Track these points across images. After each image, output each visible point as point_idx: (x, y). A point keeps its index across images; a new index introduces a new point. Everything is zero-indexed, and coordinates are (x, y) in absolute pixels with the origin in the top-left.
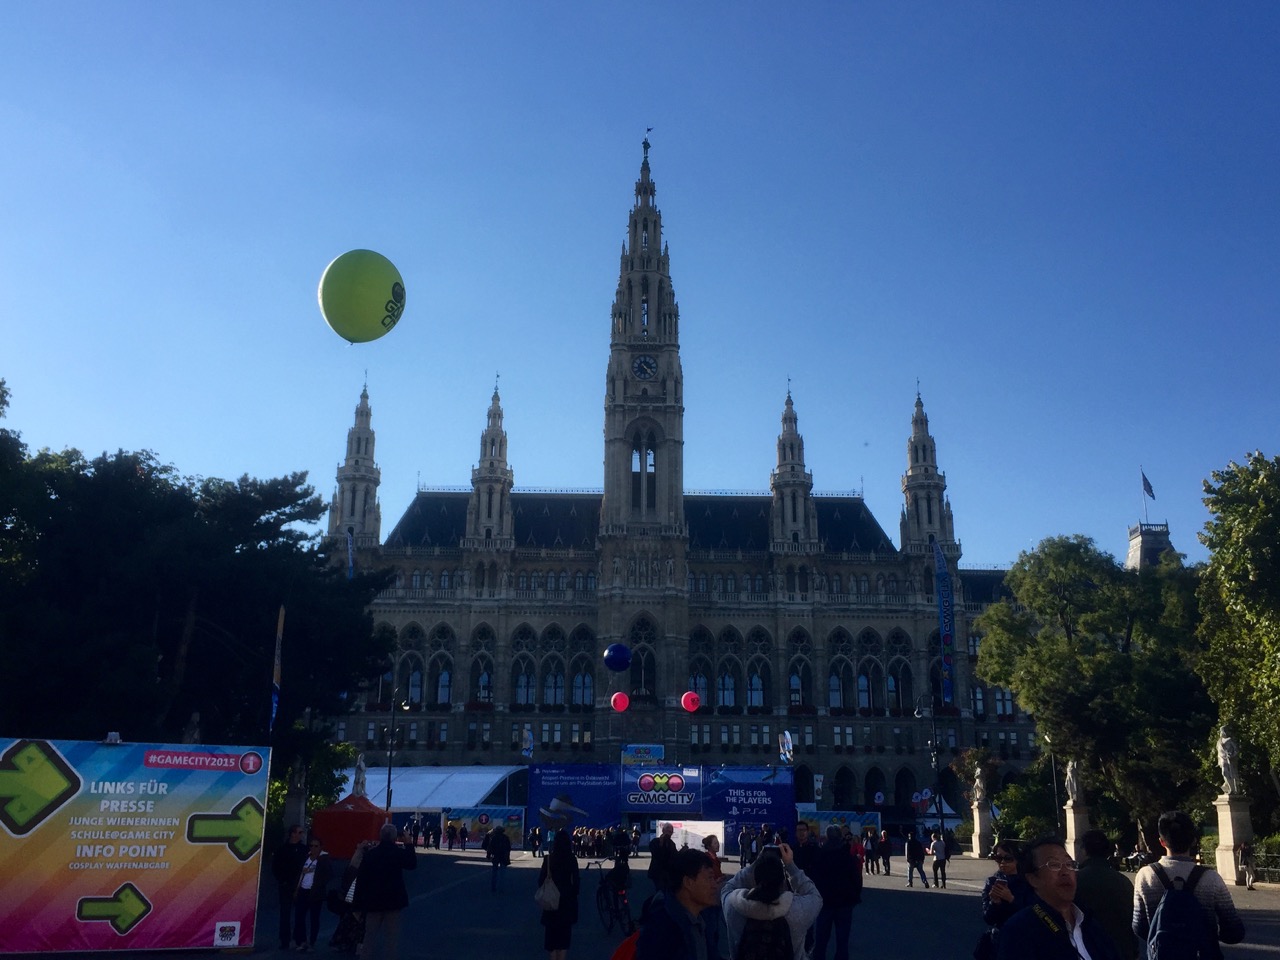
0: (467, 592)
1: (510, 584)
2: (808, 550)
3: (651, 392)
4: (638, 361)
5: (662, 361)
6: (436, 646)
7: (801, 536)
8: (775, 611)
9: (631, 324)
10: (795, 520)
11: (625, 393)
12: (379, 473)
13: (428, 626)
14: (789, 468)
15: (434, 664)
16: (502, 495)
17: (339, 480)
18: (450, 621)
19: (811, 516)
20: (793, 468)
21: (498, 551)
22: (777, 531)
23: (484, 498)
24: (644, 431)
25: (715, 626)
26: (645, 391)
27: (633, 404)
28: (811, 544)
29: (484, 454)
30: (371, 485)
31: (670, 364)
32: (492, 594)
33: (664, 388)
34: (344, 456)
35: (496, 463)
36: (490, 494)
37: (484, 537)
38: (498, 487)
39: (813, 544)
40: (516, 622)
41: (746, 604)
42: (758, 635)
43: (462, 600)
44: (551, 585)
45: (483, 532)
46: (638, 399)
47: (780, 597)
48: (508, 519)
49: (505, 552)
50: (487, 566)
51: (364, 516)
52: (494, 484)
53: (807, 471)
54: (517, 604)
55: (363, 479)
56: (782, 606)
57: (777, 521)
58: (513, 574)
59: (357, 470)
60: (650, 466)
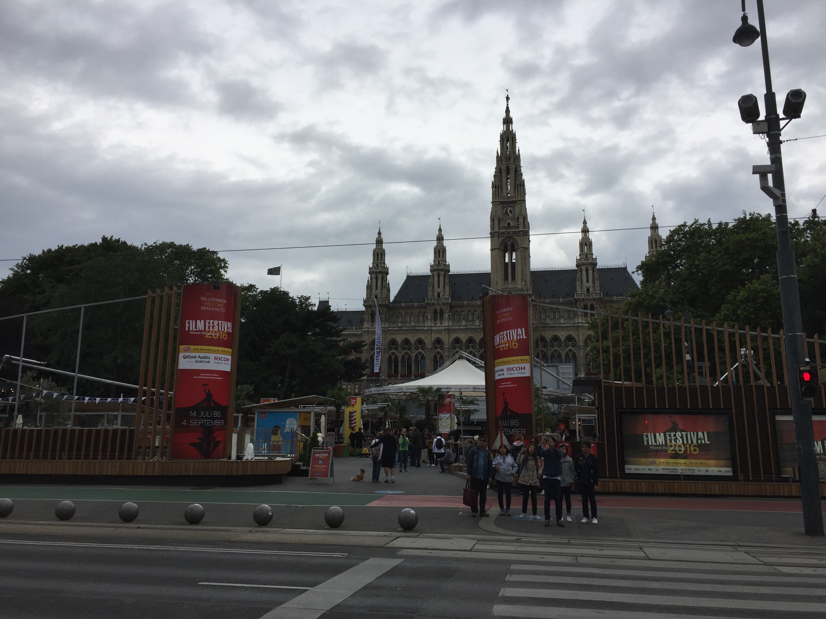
0: (429, 323)
1: (449, 318)
2: (594, 297)
3: (512, 224)
4: (505, 209)
5: (517, 208)
6: (417, 348)
7: (591, 290)
8: (578, 327)
9: (502, 191)
10: (588, 281)
11: (499, 226)
12: (388, 269)
13: (413, 339)
14: (584, 256)
15: (416, 356)
16: (445, 276)
17: (370, 273)
18: (422, 337)
19: (596, 280)
20: (586, 256)
21: (443, 303)
22: (578, 288)
23: (436, 278)
24: (509, 243)
25: (548, 335)
26: (509, 224)
27: (504, 231)
28: (596, 293)
29: (435, 257)
30: (385, 275)
31: (521, 210)
32: (441, 323)
33: (518, 222)
34: (372, 262)
35: (441, 262)
36: (439, 277)
37: (437, 297)
38: (442, 273)
39: (596, 292)
40: (453, 336)
41: (564, 324)
42: (570, 338)
43: (428, 327)
44: (470, 317)
45: (436, 294)
46: (506, 228)
47: (580, 320)
48: (447, 288)
49: (446, 304)
50: (438, 311)
51: (382, 290)
52: (440, 272)
53: (594, 257)
54: (453, 328)
55: (380, 272)
56: (582, 325)
57: (578, 283)
58: (451, 314)
59: (378, 269)
60: (514, 259)
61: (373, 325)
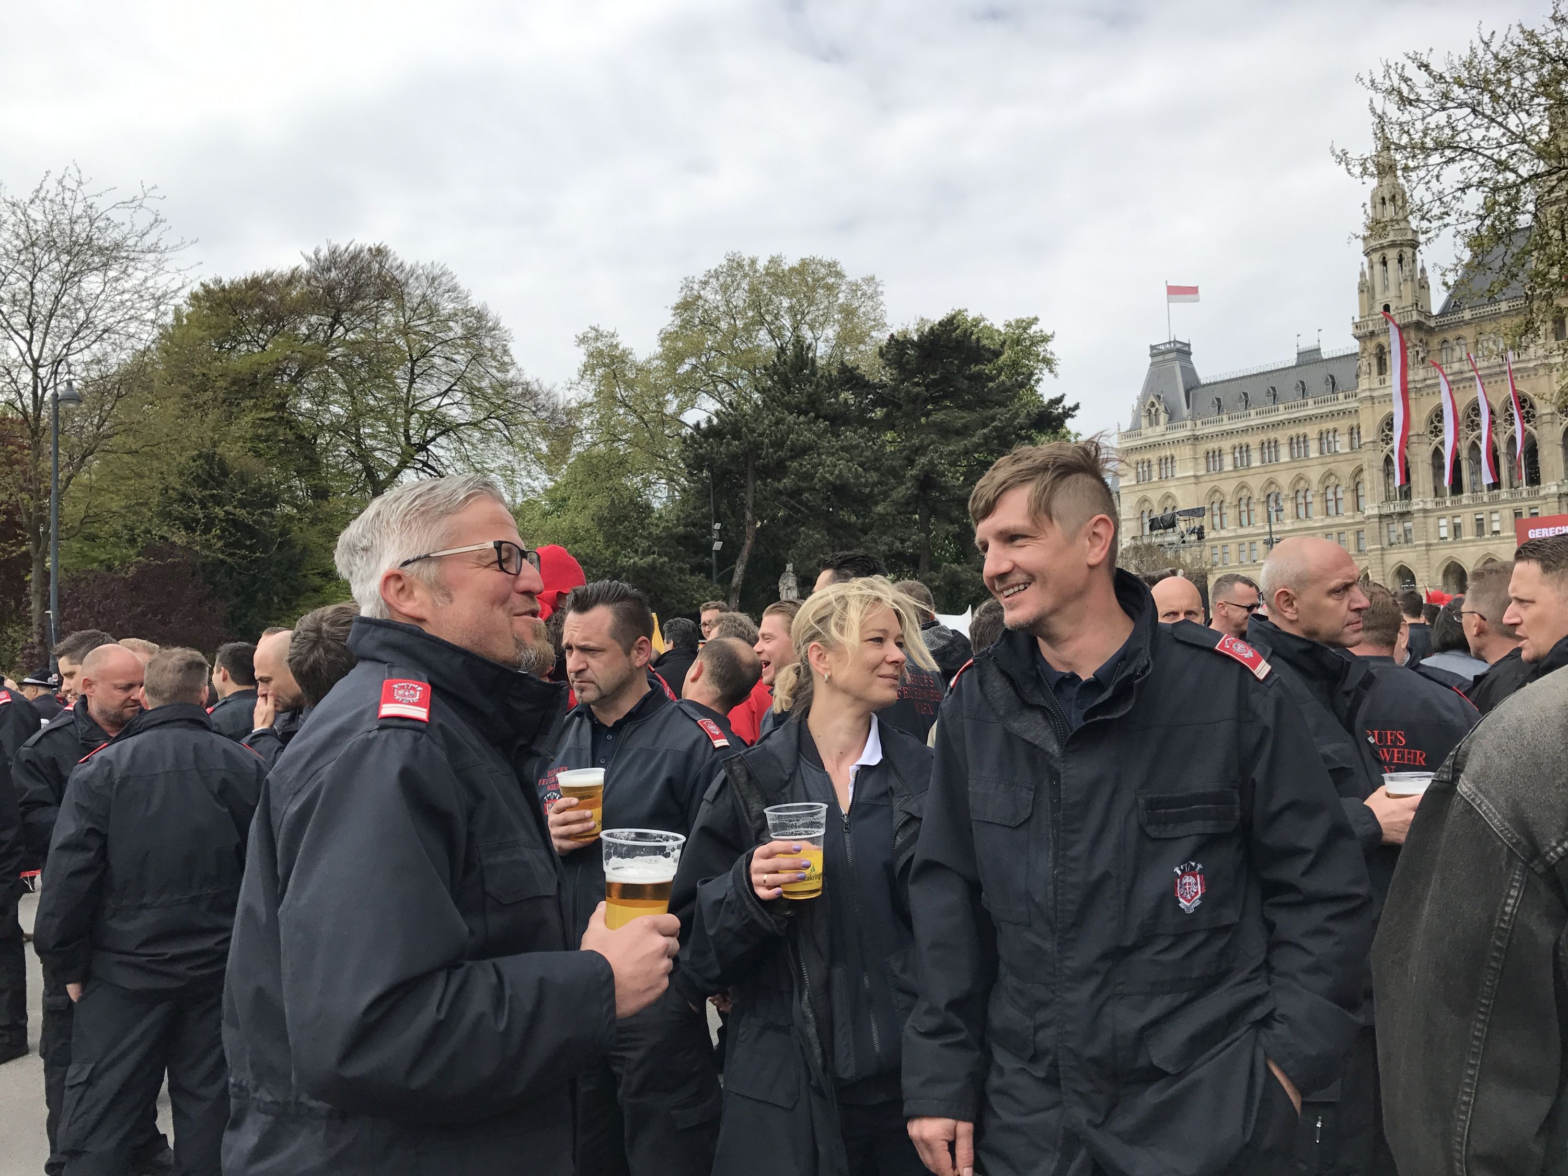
0: (1540, 350)
13: (1495, 397)
17: (1365, 252)
18: (1524, 388)
30: (1409, 249)
43: (1538, 358)
55: (1395, 245)
59: (1386, 236)
61: (1382, 382)
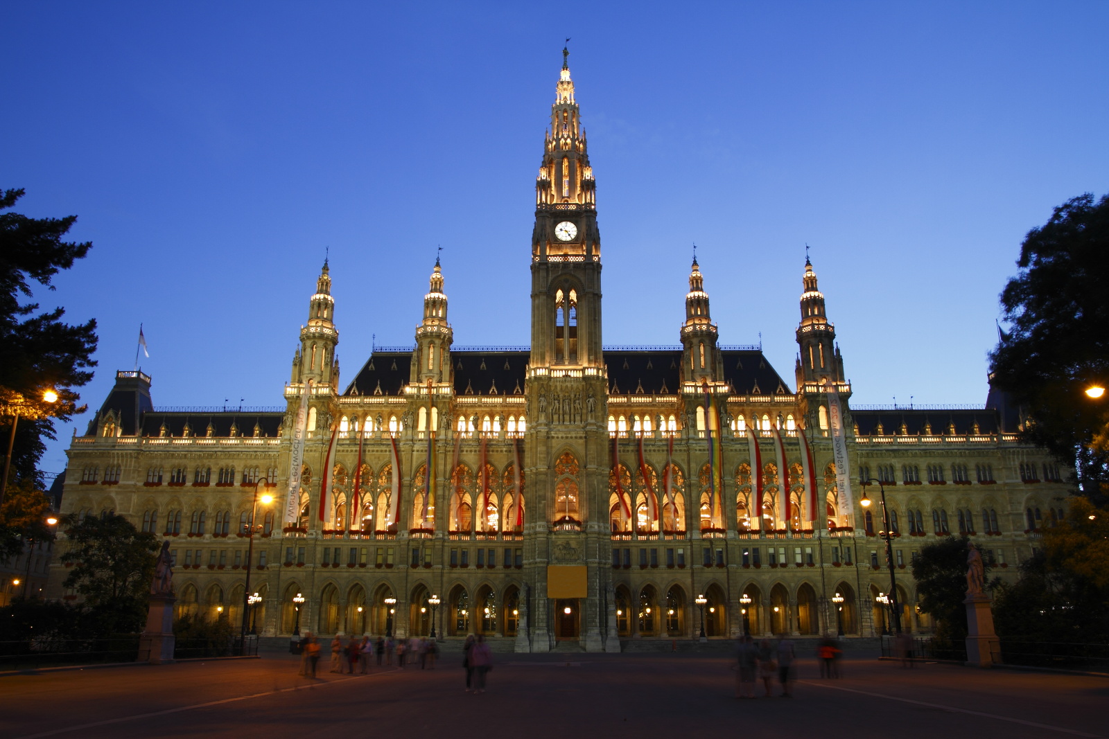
0: (411, 433)
1: (449, 426)
2: (715, 392)
3: (572, 252)
4: (560, 226)
5: (581, 225)
7: (709, 380)
8: (687, 446)
9: (553, 195)
10: (703, 365)
11: (548, 253)
13: (377, 464)
14: (697, 321)
16: (443, 348)
17: (302, 340)
19: (718, 364)
20: (700, 321)
21: (438, 396)
22: (687, 376)
23: (426, 352)
24: (566, 286)
26: (566, 251)
27: (558, 262)
30: (329, 343)
31: (590, 229)
33: (583, 248)
35: (437, 322)
36: (431, 348)
37: (426, 385)
38: (438, 342)
39: (719, 384)
41: (661, 441)
43: (407, 440)
44: (486, 428)
45: (424, 380)
46: (560, 258)
47: (691, 434)
48: (447, 371)
49: (444, 397)
51: (322, 368)
52: (435, 339)
53: (713, 324)
54: (455, 444)
59: (317, 330)
60: (573, 318)
